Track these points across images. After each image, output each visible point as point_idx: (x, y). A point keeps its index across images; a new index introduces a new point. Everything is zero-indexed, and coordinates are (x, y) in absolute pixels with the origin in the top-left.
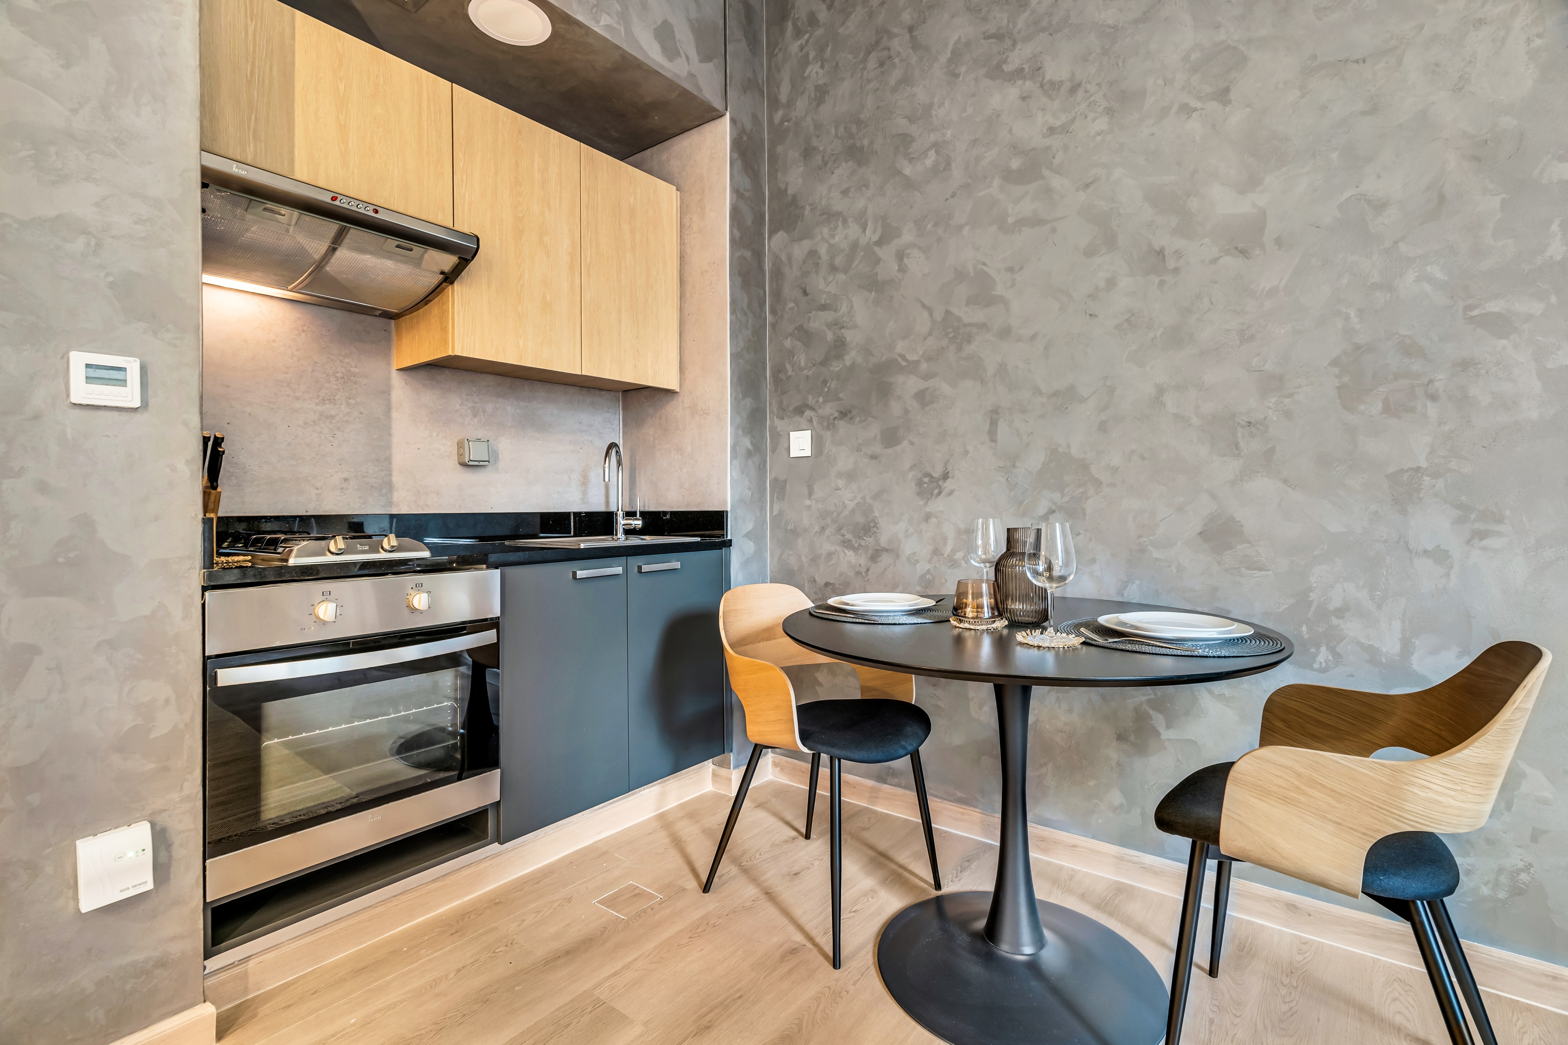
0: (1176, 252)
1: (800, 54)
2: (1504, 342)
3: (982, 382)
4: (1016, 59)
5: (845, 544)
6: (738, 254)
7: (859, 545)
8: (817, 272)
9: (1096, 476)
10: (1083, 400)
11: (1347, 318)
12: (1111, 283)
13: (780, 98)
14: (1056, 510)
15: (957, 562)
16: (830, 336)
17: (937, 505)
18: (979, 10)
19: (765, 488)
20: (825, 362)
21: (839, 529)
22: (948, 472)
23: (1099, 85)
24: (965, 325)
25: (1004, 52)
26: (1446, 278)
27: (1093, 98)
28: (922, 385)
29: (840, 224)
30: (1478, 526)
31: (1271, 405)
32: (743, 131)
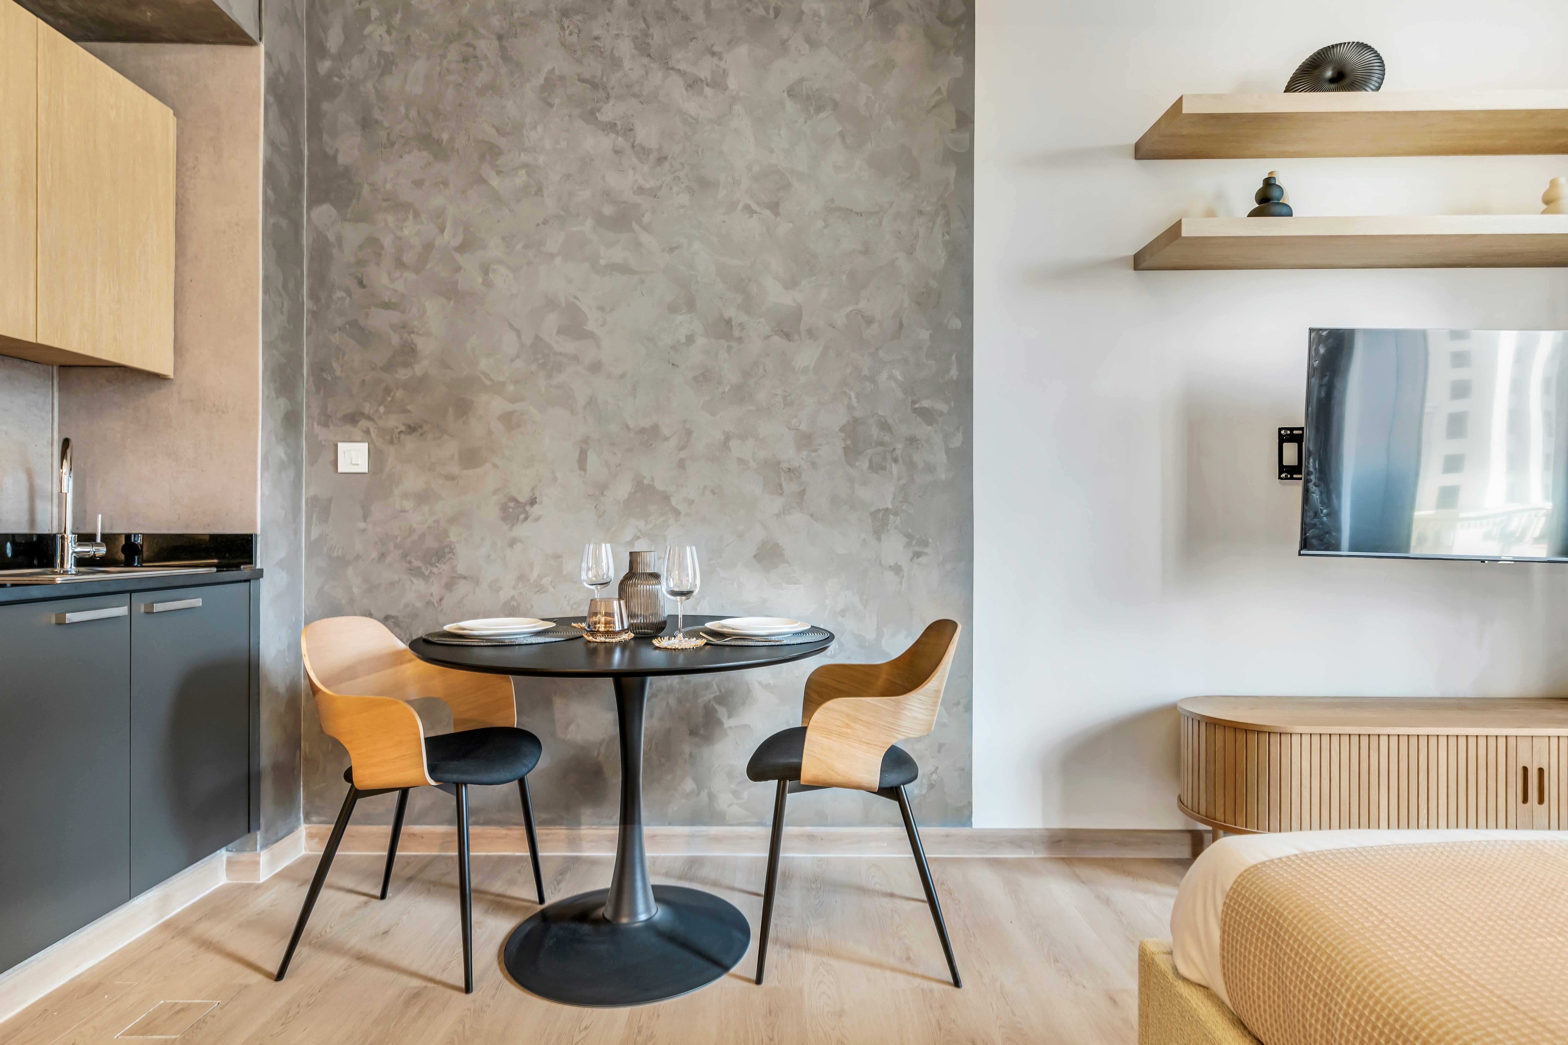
0: (740, 324)
1: (357, 5)
2: (930, 428)
3: (572, 412)
4: (609, 112)
5: (413, 572)
6: (272, 220)
7: (431, 572)
8: (378, 264)
9: (676, 506)
10: (666, 439)
11: (850, 398)
12: (690, 339)
13: (328, 46)
14: (641, 536)
15: (544, 587)
16: (395, 339)
17: (522, 530)
18: (574, 51)
19: (300, 508)
20: (389, 367)
21: (405, 556)
22: (536, 498)
23: (682, 164)
24: (556, 354)
25: (598, 101)
26: (903, 380)
27: (677, 174)
28: (509, 407)
29: (411, 216)
30: (917, 549)
31: (803, 457)
32: (280, 70)
